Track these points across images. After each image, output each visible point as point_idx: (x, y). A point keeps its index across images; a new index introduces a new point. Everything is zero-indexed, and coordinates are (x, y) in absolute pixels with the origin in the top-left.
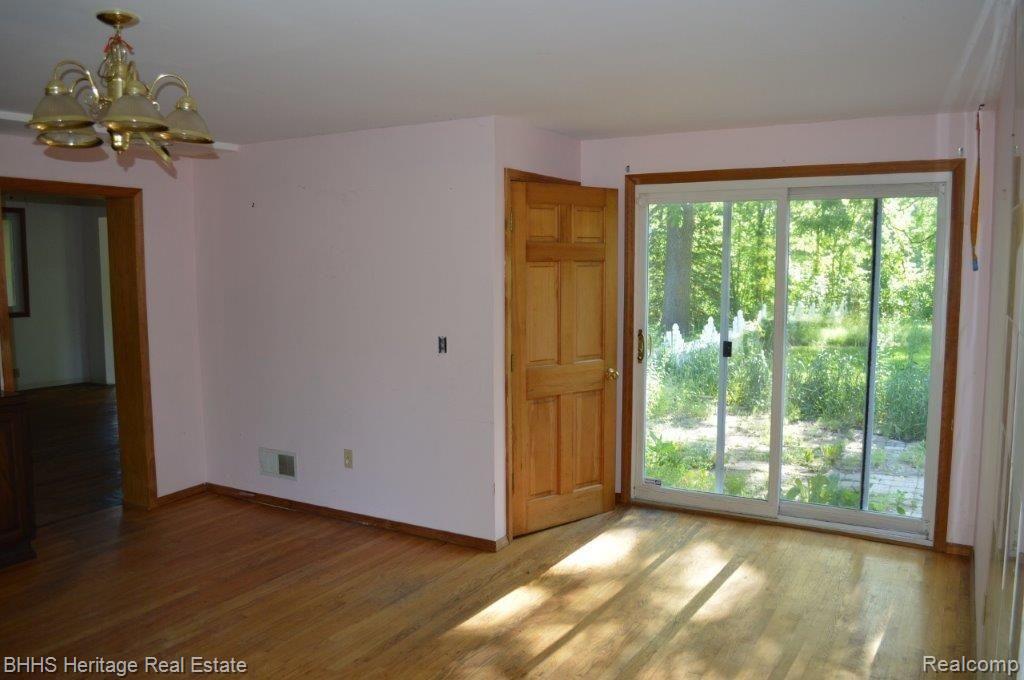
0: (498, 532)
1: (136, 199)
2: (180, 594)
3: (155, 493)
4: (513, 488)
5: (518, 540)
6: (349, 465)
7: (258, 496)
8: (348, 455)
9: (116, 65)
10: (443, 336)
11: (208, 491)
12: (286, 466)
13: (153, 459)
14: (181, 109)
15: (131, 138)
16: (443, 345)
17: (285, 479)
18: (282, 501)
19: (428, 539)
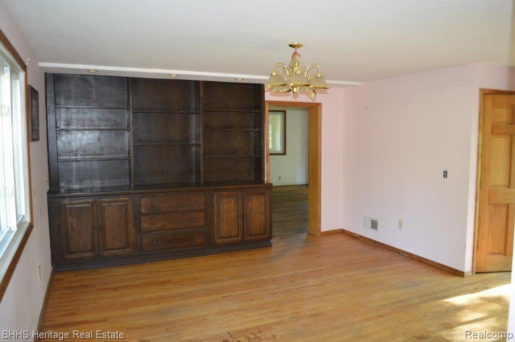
0: (467, 268)
1: (319, 108)
2: (320, 268)
3: (320, 230)
4: (477, 248)
5: (477, 274)
6: (400, 227)
7: (361, 237)
8: (400, 223)
9: (295, 63)
10: (445, 170)
11: (342, 232)
12: (374, 225)
13: (320, 215)
14: (317, 77)
15: (300, 88)
16: (445, 175)
17: (373, 231)
18: (371, 240)
19: (432, 266)
